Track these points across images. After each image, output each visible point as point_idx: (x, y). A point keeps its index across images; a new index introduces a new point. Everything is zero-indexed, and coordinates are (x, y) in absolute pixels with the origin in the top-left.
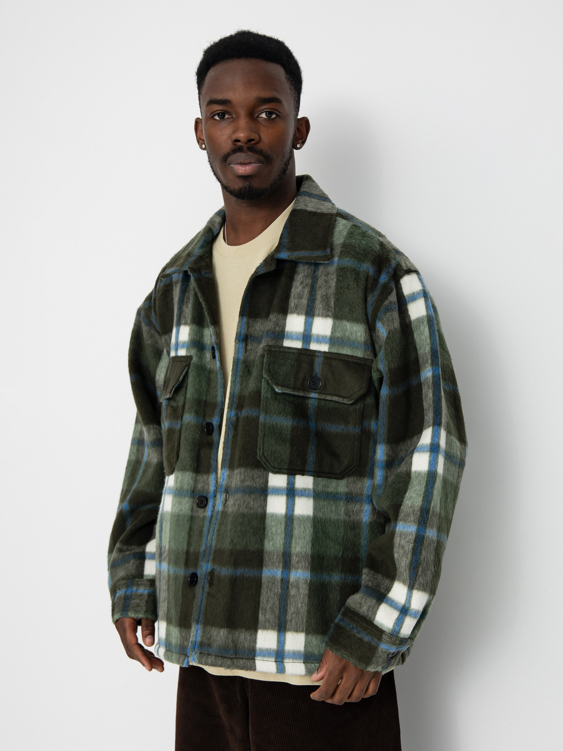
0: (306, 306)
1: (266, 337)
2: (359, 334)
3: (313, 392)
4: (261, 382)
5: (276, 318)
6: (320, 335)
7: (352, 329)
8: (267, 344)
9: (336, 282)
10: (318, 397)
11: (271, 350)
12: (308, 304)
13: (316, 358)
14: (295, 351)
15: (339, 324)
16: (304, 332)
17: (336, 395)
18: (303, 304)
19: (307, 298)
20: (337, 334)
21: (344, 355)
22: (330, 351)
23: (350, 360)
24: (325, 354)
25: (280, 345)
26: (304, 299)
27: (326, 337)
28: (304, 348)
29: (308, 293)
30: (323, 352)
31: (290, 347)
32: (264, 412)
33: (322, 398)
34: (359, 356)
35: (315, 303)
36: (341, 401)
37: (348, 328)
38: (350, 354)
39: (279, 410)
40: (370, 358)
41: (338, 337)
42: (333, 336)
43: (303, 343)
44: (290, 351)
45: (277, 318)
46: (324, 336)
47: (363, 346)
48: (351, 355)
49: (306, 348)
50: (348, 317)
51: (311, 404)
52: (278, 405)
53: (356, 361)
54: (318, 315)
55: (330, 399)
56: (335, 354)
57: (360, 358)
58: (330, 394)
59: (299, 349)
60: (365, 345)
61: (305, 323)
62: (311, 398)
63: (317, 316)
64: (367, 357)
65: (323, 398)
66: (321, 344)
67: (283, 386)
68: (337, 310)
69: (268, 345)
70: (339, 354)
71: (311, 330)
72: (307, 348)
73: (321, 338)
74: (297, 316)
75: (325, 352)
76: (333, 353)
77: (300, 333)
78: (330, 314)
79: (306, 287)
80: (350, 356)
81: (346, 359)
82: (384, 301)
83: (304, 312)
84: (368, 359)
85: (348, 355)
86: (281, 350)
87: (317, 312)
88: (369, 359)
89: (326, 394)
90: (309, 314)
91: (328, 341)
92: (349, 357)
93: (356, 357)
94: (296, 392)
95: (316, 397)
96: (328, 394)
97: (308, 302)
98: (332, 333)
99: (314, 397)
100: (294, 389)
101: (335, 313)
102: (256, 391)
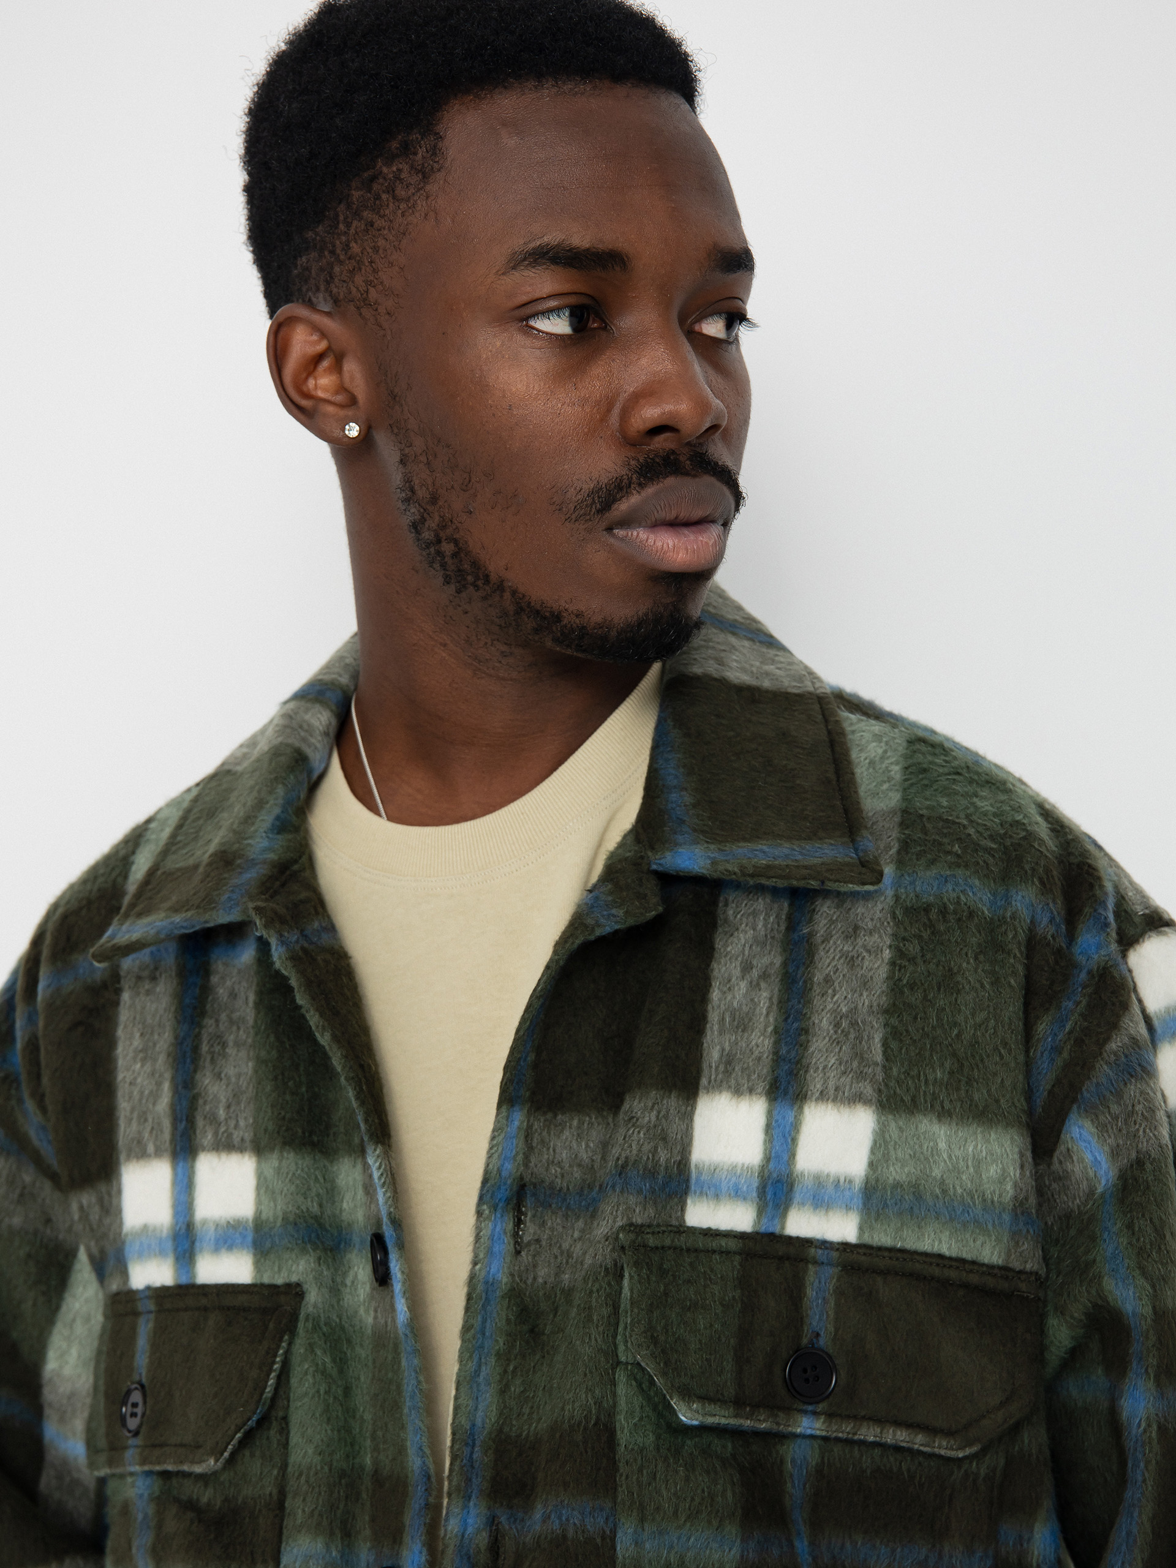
0: (767, 1058)
1: (622, 1192)
2: (993, 1171)
3: (805, 1412)
4: (614, 1383)
5: (655, 1112)
6: (828, 1175)
7: (957, 1152)
8: (628, 1218)
9: (892, 963)
10: (824, 1433)
11: (645, 1246)
12: (776, 1053)
13: (812, 1269)
14: (732, 1245)
15: (901, 1129)
16: (763, 1168)
17: (898, 1423)
18: (756, 1053)
19: (770, 1029)
20: (892, 1169)
21: (926, 1254)
22: (867, 1239)
23: (952, 1274)
24: (845, 1250)
25: (674, 1222)
26: (756, 1032)
27: (850, 1182)
28: (763, 1229)
29: (775, 1007)
30: (838, 1243)
31: (709, 1229)
32: (635, 1514)
33: (840, 1435)
34: (986, 1261)
35: (805, 1046)
36: (922, 1448)
37: (942, 1145)
38: (947, 1253)
39: (693, 1499)
40: (1028, 1267)
41: (897, 1185)
42: (877, 1180)
43: (760, 1213)
44: (714, 1244)
45: (659, 1112)
46: (842, 1180)
47: (1006, 1217)
48: (954, 1255)
49: (771, 1230)
50: (942, 1103)
51: (793, 1461)
52: (687, 1479)
53: (974, 1279)
54: (823, 1097)
55: (872, 1439)
56: (886, 1254)
57: (991, 1267)
58: (870, 1419)
59: (742, 1236)
60: (1016, 1215)
61: (768, 1128)
62: (795, 1436)
63: (817, 1100)
64: (1017, 1265)
65: (845, 1436)
66: (831, 1214)
67: (704, 1398)
68: (895, 1072)
69: (631, 1224)
70: (902, 1251)
71: (793, 1155)
72: (777, 1230)
73: (830, 1189)
74: (734, 1101)
75: (844, 1247)
76: (880, 1249)
77: (748, 1168)
78: (868, 1090)
79: (763, 985)
80: (950, 1259)
81: (937, 1272)
82: (1108, 1039)
83: (761, 1086)
84: (1020, 1272)
85: (940, 1256)
86: (682, 1241)
87: (816, 1083)
88: (1026, 1273)
89: (855, 1417)
90: (786, 1093)
91: (858, 1201)
92: (945, 1266)
93: (973, 1263)
94: (747, 1418)
95: (818, 1433)
96: (864, 1418)
97: (777, 1043)
98: (871, 1165)
99: (809, 1432)
100: (739, 1404)
101: (886, 1085)
102: (595, 1424)
